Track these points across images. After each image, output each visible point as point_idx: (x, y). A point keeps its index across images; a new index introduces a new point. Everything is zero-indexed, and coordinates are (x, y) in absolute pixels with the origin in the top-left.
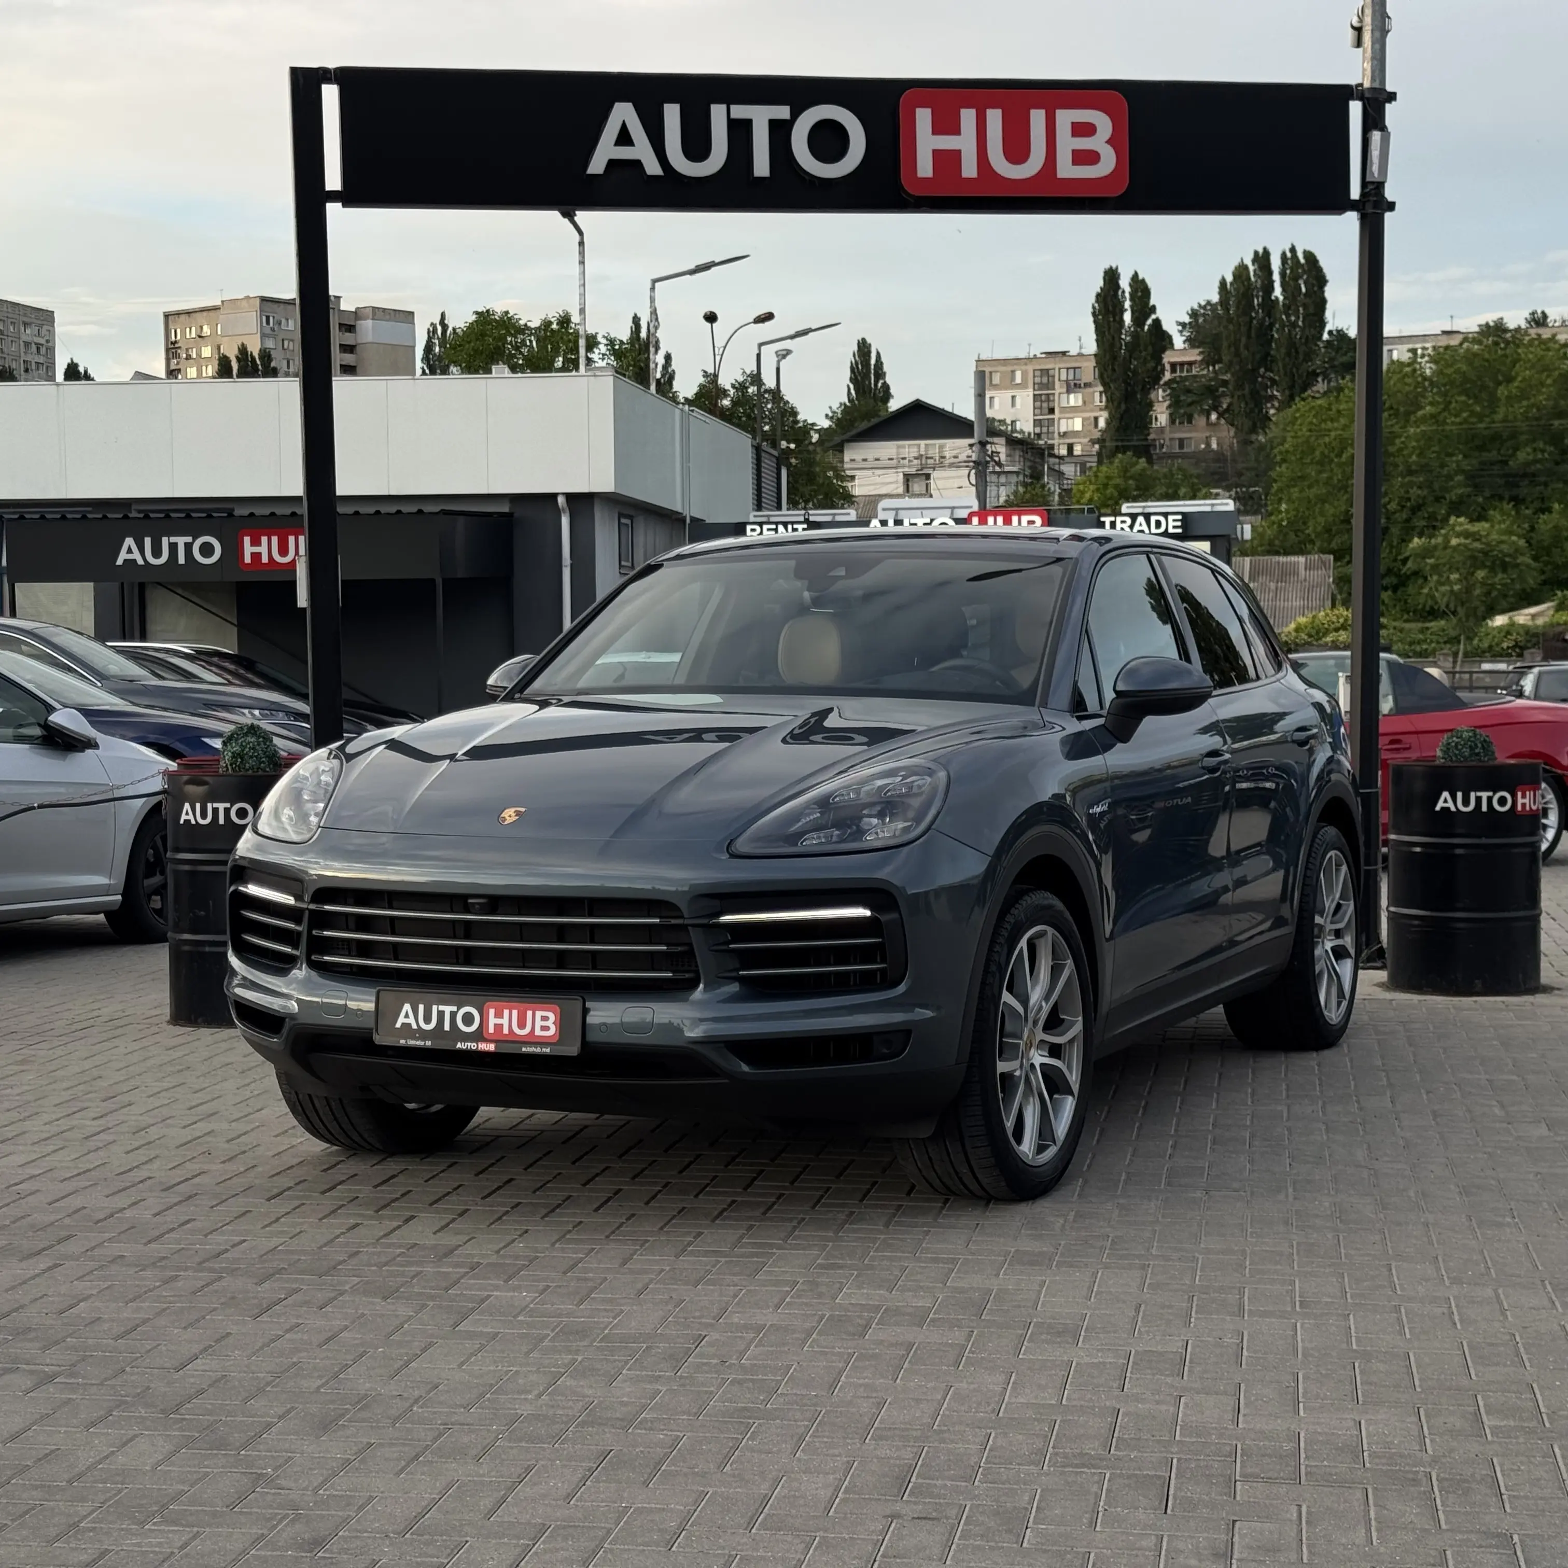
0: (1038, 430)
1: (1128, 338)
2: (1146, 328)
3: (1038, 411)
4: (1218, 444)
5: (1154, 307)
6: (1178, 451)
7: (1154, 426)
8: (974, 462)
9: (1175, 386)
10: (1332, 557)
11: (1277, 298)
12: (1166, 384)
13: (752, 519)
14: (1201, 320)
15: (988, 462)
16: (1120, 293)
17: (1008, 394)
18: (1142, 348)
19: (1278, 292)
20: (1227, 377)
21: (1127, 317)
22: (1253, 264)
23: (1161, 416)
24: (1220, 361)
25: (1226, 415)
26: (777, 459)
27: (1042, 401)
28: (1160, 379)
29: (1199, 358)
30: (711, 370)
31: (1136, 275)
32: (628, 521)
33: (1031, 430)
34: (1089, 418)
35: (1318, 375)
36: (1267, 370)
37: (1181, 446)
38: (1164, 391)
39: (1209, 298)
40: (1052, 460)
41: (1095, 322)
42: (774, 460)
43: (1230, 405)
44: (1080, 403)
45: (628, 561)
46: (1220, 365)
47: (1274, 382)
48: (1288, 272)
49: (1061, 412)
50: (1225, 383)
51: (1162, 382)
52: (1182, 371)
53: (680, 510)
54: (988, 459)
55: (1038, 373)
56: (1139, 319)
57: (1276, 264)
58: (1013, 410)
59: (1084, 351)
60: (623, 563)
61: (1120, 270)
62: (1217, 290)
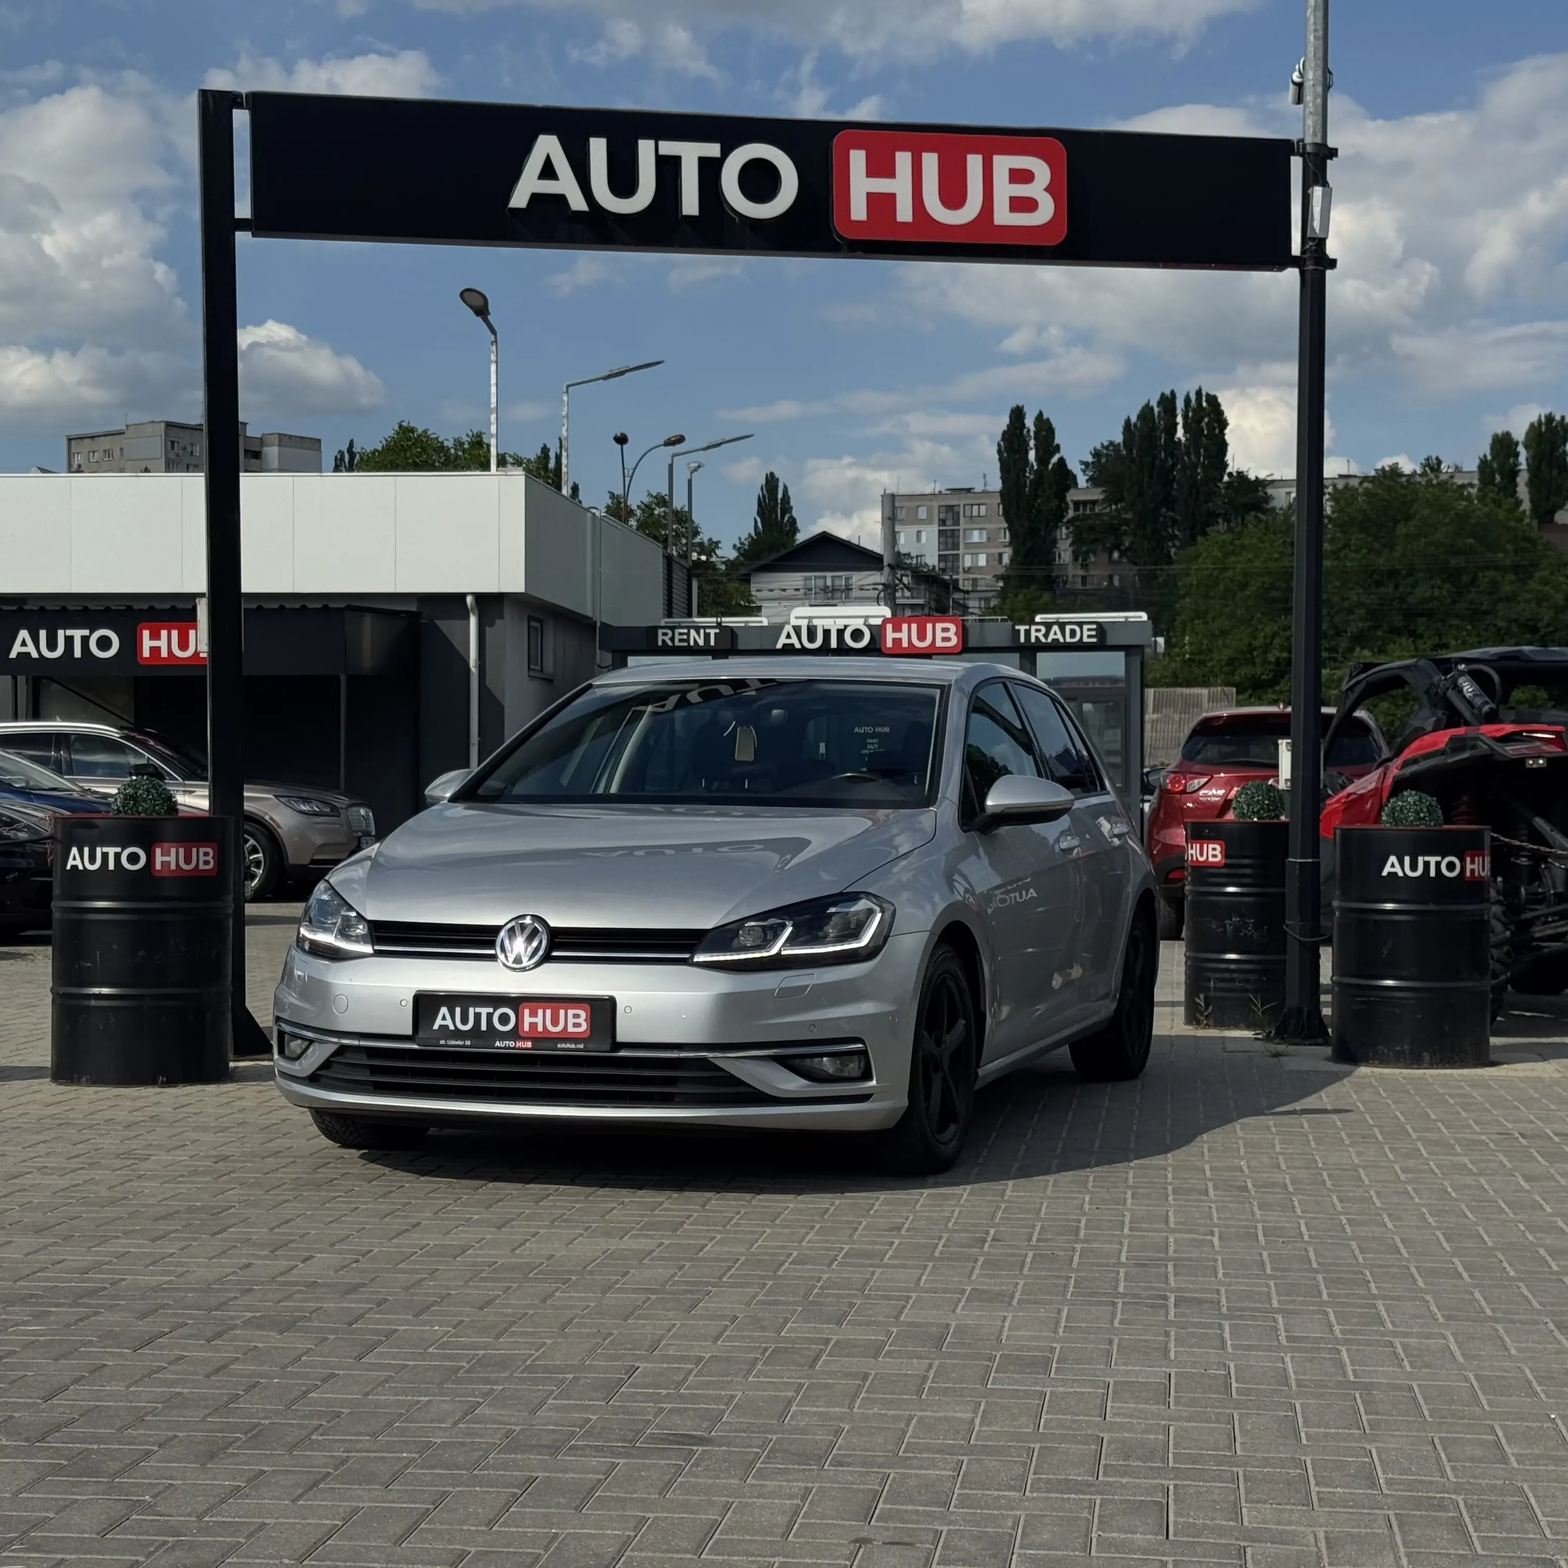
0: (942, 565)
1: (1032, 477)
2: (1050, 466)
3: (942, 547)
4: (1120, 581)
5: (1058, 447)
6: (1080, 587)
7: (1057, 562)
8: (883, 584)
9: (1078, 523)
10: (1234, 690)
11: (1179, 439)
12: (1069, 521)
13: (663, 624)
14: (1103, 460)
15: (897, 585)
16: (1025, 431)
17: (914, 529)
18: (1046, 485)
19: (1180, 433)
20: (1129, 516)
21: (1032, 455)
22: (1158, 406)
23: (1064, 551)
24: (1121, 500)
25: (1129, 554)
26: (688, 570)
27: (946, 537)
28: (1063, 517)
29: (1101, 497)
30: (619, 491)
31: (1041, 414)
32: (537, 625)
33: (936, 564)
34: (993, 555)
35: (1218, 516)
36: (1168, 509)
37: (1084, 582)
38: (1067, 528)
39: (1112, 439)
40: (957, 596)
41: (1000, 459)
42: (685, 571)
43: (1132, 543)
44: (985, 540)
45: (537, 665)
46: (1123, 504)
47: (1175, 522)
48: (1190, 414)
49: (965, 548)
50: (1127, 522)
51: (1065, 520)
52: (1085, 510)
53: (590, 615)
54: (897, 582)
55: (943, 509)
56: (1043, 459)
57: (1180, 404)
58: (918, 545)
59: (989, 488)
60: (532, 667)
61: (1025, 410)
62: (1122, 429)
